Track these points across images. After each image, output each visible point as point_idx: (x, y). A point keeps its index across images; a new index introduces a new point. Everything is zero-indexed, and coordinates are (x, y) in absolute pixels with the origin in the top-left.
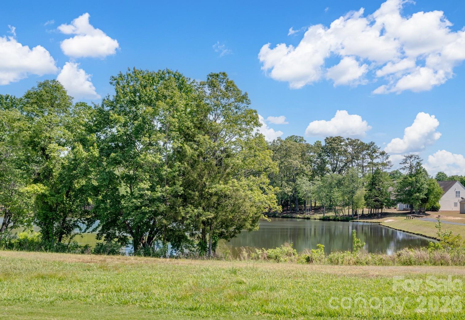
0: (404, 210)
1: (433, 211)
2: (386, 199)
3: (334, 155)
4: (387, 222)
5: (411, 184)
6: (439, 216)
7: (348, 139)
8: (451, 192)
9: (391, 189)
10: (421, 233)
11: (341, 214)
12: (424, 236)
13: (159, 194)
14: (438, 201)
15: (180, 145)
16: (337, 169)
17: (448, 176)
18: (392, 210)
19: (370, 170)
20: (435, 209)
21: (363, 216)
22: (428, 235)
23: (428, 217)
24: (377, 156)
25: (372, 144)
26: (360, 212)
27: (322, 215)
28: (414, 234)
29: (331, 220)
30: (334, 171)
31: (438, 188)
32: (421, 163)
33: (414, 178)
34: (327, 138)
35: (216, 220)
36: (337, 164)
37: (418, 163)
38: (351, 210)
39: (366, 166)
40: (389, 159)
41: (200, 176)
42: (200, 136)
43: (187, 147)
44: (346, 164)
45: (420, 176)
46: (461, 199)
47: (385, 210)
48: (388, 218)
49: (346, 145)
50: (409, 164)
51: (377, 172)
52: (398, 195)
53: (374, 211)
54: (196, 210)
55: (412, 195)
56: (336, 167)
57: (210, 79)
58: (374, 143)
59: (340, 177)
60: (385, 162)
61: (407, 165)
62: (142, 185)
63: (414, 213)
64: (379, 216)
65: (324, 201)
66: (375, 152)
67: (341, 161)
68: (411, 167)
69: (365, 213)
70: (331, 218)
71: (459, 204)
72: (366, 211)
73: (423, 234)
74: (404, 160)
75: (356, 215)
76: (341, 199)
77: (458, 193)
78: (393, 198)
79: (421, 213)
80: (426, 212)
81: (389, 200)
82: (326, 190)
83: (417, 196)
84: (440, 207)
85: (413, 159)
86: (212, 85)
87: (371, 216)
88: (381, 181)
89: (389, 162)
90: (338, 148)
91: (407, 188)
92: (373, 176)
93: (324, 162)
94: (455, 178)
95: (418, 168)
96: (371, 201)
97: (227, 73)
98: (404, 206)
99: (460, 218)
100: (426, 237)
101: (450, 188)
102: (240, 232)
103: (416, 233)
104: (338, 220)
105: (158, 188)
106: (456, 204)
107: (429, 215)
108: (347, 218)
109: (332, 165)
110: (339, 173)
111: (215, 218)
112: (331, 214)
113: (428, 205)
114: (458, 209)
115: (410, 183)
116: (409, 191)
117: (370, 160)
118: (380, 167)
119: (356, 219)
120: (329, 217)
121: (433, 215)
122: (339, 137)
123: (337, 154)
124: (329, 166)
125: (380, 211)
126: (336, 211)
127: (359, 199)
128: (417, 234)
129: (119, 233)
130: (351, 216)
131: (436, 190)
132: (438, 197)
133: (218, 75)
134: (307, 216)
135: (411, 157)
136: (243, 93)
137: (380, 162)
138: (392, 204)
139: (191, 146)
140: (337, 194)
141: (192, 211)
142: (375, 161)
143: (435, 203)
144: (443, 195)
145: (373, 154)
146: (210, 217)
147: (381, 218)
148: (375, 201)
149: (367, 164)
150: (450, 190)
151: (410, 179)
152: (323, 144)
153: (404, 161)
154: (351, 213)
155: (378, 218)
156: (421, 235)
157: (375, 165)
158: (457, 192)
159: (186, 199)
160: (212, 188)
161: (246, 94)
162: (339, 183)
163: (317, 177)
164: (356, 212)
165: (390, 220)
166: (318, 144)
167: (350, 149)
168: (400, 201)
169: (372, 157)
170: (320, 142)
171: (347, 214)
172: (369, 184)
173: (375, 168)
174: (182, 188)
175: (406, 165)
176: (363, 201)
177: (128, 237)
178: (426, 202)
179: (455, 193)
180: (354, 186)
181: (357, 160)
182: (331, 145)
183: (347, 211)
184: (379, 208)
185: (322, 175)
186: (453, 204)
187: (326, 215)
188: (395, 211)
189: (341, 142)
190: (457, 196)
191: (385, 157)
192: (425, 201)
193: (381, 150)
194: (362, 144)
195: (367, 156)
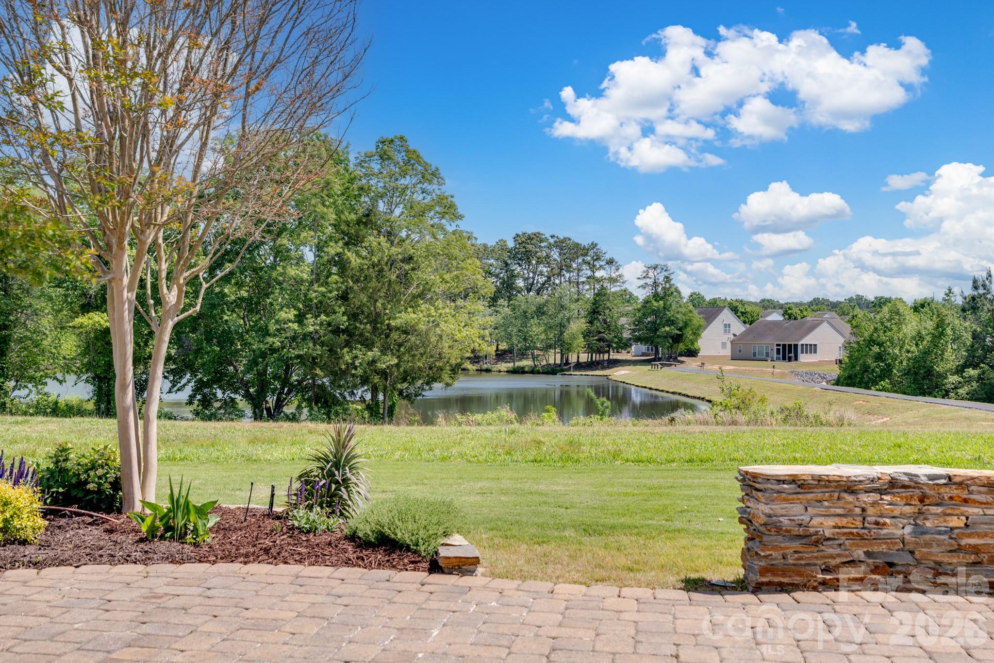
0: (643, 355)
1: (688, 356)
2: (615, 337)
3: (530, 263)
4: (619, 374)
5: (655, 312)
6: (703, 364)
7: (552, 237)
8: (717, 325)
9: (623, 321)
10: (679, 391)
11: (544, 363)
12: (684, 395)
13: (311, 329)
14: (696, 340)
15: (340, 250)
16: (535, 287)
17: (708, 299)
18: (623, 356)
19: (590, 289)
20: (692, 353)
21: (579, 366)
22: (690, 394)
23: (682, 365)
24: (601, 266)
25: (594, 245)
26: (573, 359)
27: (511, 365)
28: (667, 392)
29: (527, 372)
30: (529, 290)
31: (697, 318)
32: (671, 277)
33: (661, 302)
34: (518, 235)
35: (398, 369)
36: (533, 278)
37: (667, 277)
38: (558, 356)
39: (583, 283)
40: (620, 271)
41: (373, 299)
42: (371, 238)
43: (350, 255)
44: (549, 278)
45: (671, 299)
46: (733, 337)
47: (614, 356)
48: (620, 368)
49: (550, 247)
50: (652, 280)
51: (601, 294)
52: (634, 331)
53: (596, 357)
54: (369, 353)
55: (656, 330)
56: (533, 284)
57: (381, 146)
58: (596, 245)
59: (540, 300)
60: (613, 275)
61: (650, 281)
62: (283, 315)
63: (660, 359)
64: (606, 364)
65: (515, 340)
66: (598, 259)
67: (541, 274)
68: (655, 284)
69: (581, 360)
70: (526, 369)
71: (729, 345)
72: (584, 358)
73: (683, 392)
74: (644, 272)
75: (567, 363)
76: (543, 337)
77: (727, 326)
78: (626, 335)
79: (672, 359)
80: (679, 358)
81: (621, 339)
82: (519, 323)
83: (667, 333)
84: (699, 350)
85: (659, 271)
86: (384, 157)
87: (591, 365)
88: (608, 308)
89: (620, 276)
90: (537, 252)
91: (649, 319)
92: (595, 299)
93: (513, 276)
94: (718, 302)
95: (668, 286)
96: (593, 339)
97: (407, 137)
98: (643, 348)
99: (732, 367)
100: (688, 396)
101: (715, 319)
102: (431, 389)
103: (671, 390)
104: (539, 373)
105: (310, 320)
106: (724, 345)
107: (682, 362)
108: (553, 369)
109: (526, 279)
110: (538, 294)
111: (398, 365)
112: (527, 363)
113: (682, 347)
114: (728, 352)
115: (654, 310)
116: (654, 323)
117: (589, 273)
118: (606, 284)
119: (569, 370)
120: (523, 368)
121: (691, 363)
122: (539, 233)
123: (534, 262)
124: (520, 283)
125: (606, 357)
126: (534, 358)
127: (574, 337)
128: (673, 393)
129: (224, 393)
130: (560, 365)
131: (695, 322)
132: (697, 334)
133: (392, 141)
134: (485, 366)
135: (655, 268)
136: (433, 169)
137: (606, 276)
138: (625, 345)
139: (357, 254)
140: (536, 329)
141: (363, 356)
142: (599, 274)
143: (692, 343)
144: (705, 329)
145: (596, 263)
146: (392, 363)
147: (608, 367)
148: (599, 340)
149: (585, 279)
150: (714, 322)
151: (655, 304)
152: (511, 244)
153: (644, 275)
154: (558, 361)
155: (603, 368)
156: (680, 394)
157: (598, 280)
158: (725, 325)
159: (351, 337)
160: (395, 319)
161: (437, 169)
162: (540, 311)
163: (501, 301)
164: (567, 360)
165: (623, 372)
166: (502, 245)
167: (555, 255)
168: (638, 340)
169: (593, 268)
170: (505, 242)
171: (552, 361)
172: (590, 313)
173: (597, 286)
174: (345, 318)
175: (648, 281)
176: (581, 341)
177: (237, 401)
178: (678, 342)
179: (723, 326)
180: (564, 315)
181: (569, 271)
182: (524, 247)
183: (553, 357)
184: (604, 353)
185: (510, 299)
186: (720, 345)
187: (517, 364)
188: (629, 357)
189: (541, 241)
190: (725, 331)
191: (613, 268)
192: (678, 339)
193: (608, 257)
194: (577, 245)
195: (584, 267)
